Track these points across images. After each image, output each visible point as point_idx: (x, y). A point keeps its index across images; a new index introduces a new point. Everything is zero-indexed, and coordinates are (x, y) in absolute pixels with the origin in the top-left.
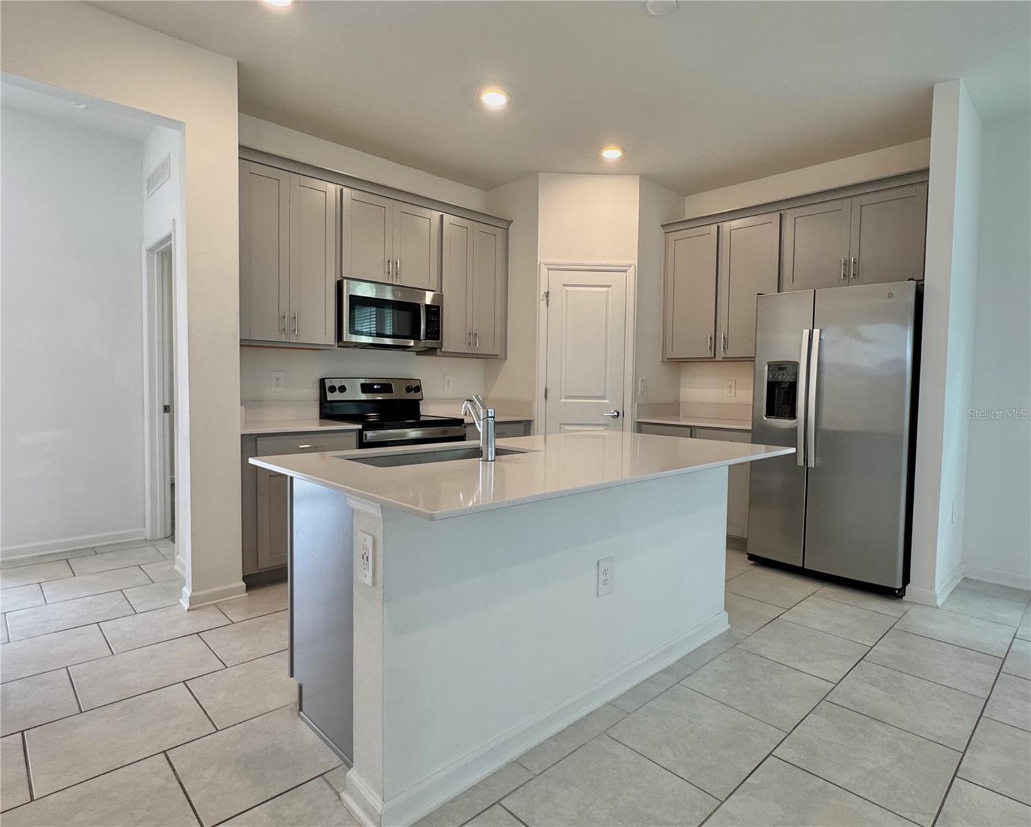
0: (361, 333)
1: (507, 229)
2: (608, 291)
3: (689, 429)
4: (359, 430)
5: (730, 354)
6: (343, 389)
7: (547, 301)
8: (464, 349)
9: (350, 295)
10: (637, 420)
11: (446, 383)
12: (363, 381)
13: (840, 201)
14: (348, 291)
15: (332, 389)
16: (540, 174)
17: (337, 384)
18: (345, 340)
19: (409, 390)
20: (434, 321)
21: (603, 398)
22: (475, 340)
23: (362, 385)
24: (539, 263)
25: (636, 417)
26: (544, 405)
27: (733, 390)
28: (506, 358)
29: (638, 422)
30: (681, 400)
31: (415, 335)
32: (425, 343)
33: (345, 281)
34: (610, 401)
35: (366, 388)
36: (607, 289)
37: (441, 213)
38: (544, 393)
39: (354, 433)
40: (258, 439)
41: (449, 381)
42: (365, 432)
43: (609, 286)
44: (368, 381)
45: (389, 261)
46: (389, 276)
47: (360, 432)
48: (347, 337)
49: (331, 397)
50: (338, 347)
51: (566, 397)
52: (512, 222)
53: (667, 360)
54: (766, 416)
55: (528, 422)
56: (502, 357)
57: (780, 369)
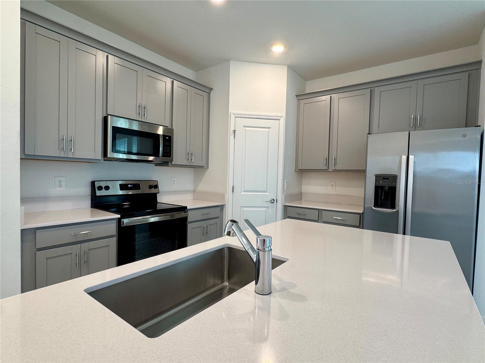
0: (119, 152)
1: (210, 94)
2: (268, 131)
3: (318, 211)
4: (118, 218)
5: (338, 167)
6: (107, 188)
7: (234, 135)
8: (185, 163)
9: (113, 126)
10: (284, 204)
11: (173, 182)
12: (120, 182)
13: (410, 82)
14: (111, 123)
15: (100, 188)
16: (231, 61)
17: (103, 184)
18: (109, 156)
19: (151, 187)
20: (168, 146)
21: (266, 192)
22: (191, 157)
23: (120, 185)
24: (229, 113)
25: (284, 203)
26: (232, 196)
27: (334, 187)
28: (208, 168)
29: (284, 205)
30: (302, 192)
31: (155, 153)
32: (161, 159)
33: (109, 117)
34: (269, 193)
35: (123, 187)
36: (269, 129)
37: (173, 80)
38: (232, 189)
39: (115, 221)
40: (37, 231)
41: (174, 181)
42: (122, 220)
44: (123, 183)
45: (139, 106)
46: (139, 115)
47: (119, 220)
48: (110, 154)
49: (99, 193)
50: (104, 160)
51: (245, 191)
52: (212, 89)
53: (298, 170)
54: (374, 206)
55: (223, 205)
56: (206, 167)
57: (384, 179)
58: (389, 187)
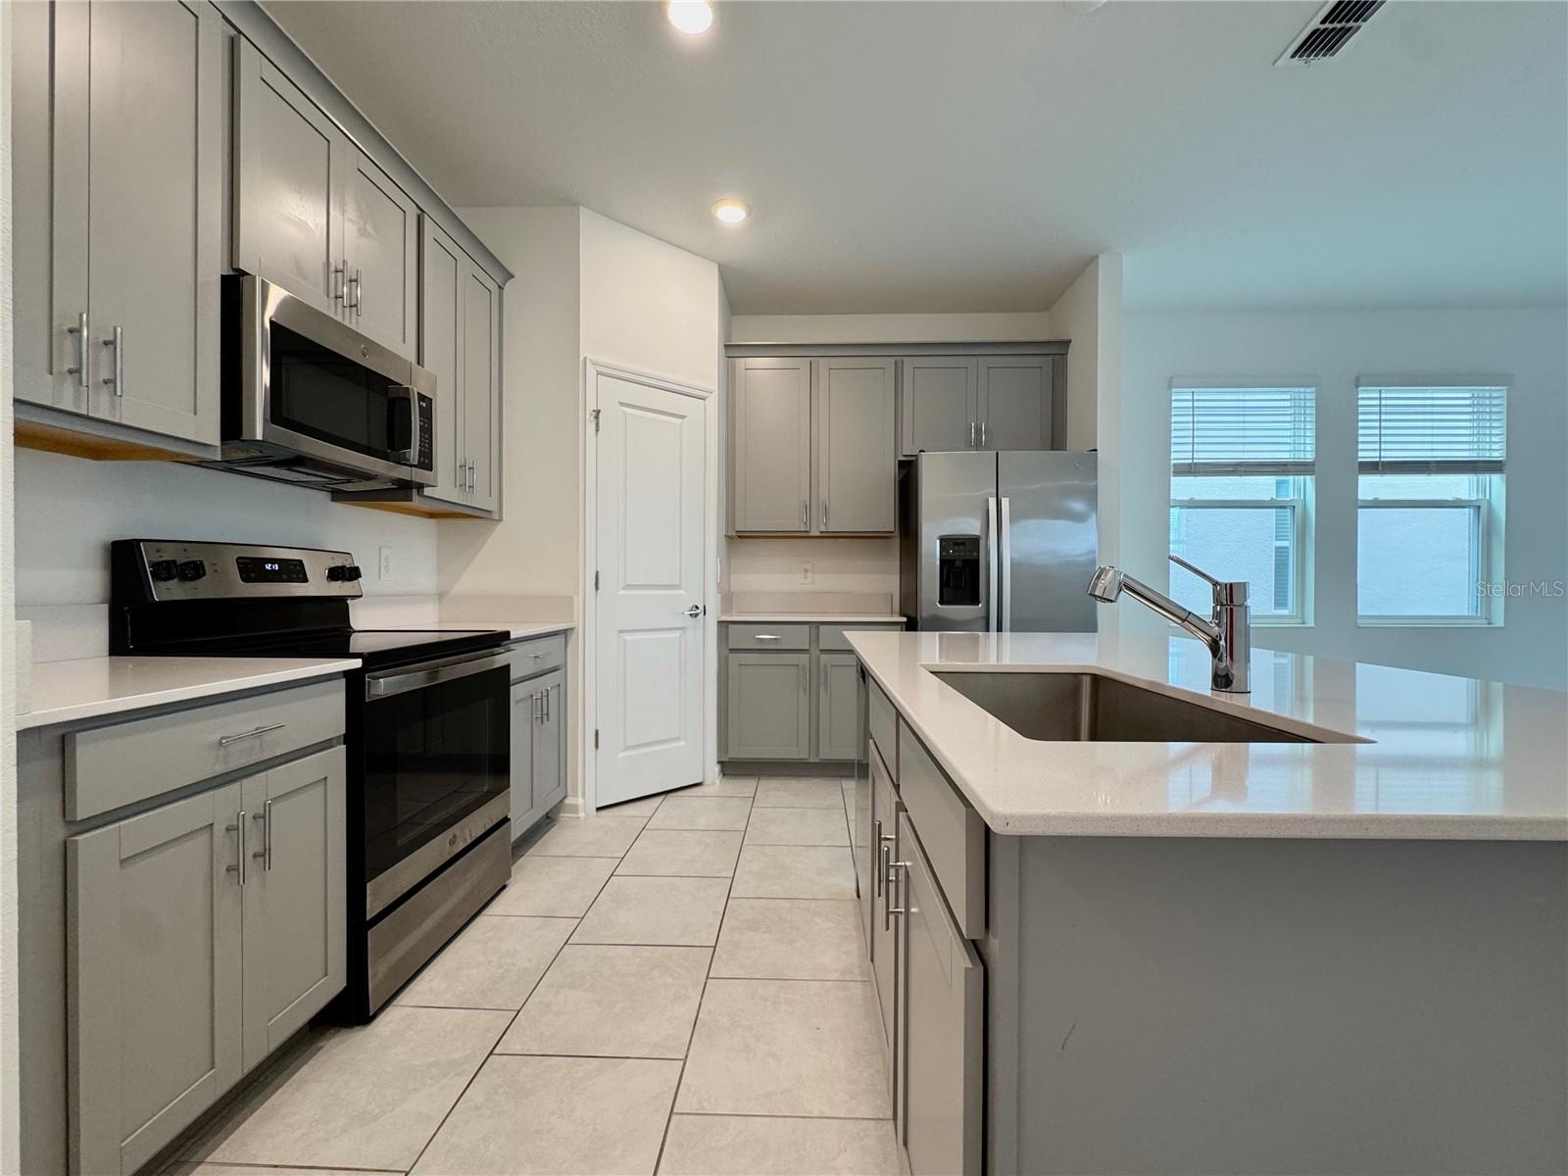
1: (505, 288)
2: (680, 425)
3: (808, 627)
5: (834, 527)
6: (193, 572)
7: (597, 425)
9: (271, 322)
10: (719, 619)
12: (243, 553)
13: (965, 358)
16: (582, 208)
18: (259, 437)
19: (335, 574)
21: (678, 587)
23: (241, 561)
24: (582, 359)
25: (719, 614)
26: (594, 601)
27: (809, 575)
28: (500, 520)
29: (720, 621)
30: (732, 590)
33: (256, 280)
34: (686, 590)
35: (252, 570)
36: (681, 420)
37: (420, 211)
38: (594, 581)
42: (367, 676)
43: (683, 417)
44: (253, 553)
46: (338, 303)
47: (351, 678)
49: (162, 590)
51: (626, 587)
52: (511, 276)
53: (734, 534)
54: (942, 602)
55: (565, 632)
56: (496, 517)
57: (956, 544)
58: (965, 561)
